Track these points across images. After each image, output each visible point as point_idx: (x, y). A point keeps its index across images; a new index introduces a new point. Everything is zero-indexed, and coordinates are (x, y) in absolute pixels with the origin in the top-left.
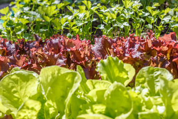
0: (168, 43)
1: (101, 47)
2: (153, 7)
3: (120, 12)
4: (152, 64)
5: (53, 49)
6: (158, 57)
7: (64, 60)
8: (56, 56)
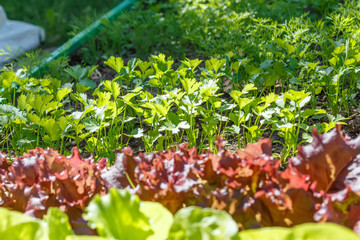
0: (251, 161)
1: (121, 172)
2: (245, 91)
3: (177, 103)
4: (215, 203)
5: (24, 177)
6: (230, 190)
7: (43, 198)
8: (27, 190)
